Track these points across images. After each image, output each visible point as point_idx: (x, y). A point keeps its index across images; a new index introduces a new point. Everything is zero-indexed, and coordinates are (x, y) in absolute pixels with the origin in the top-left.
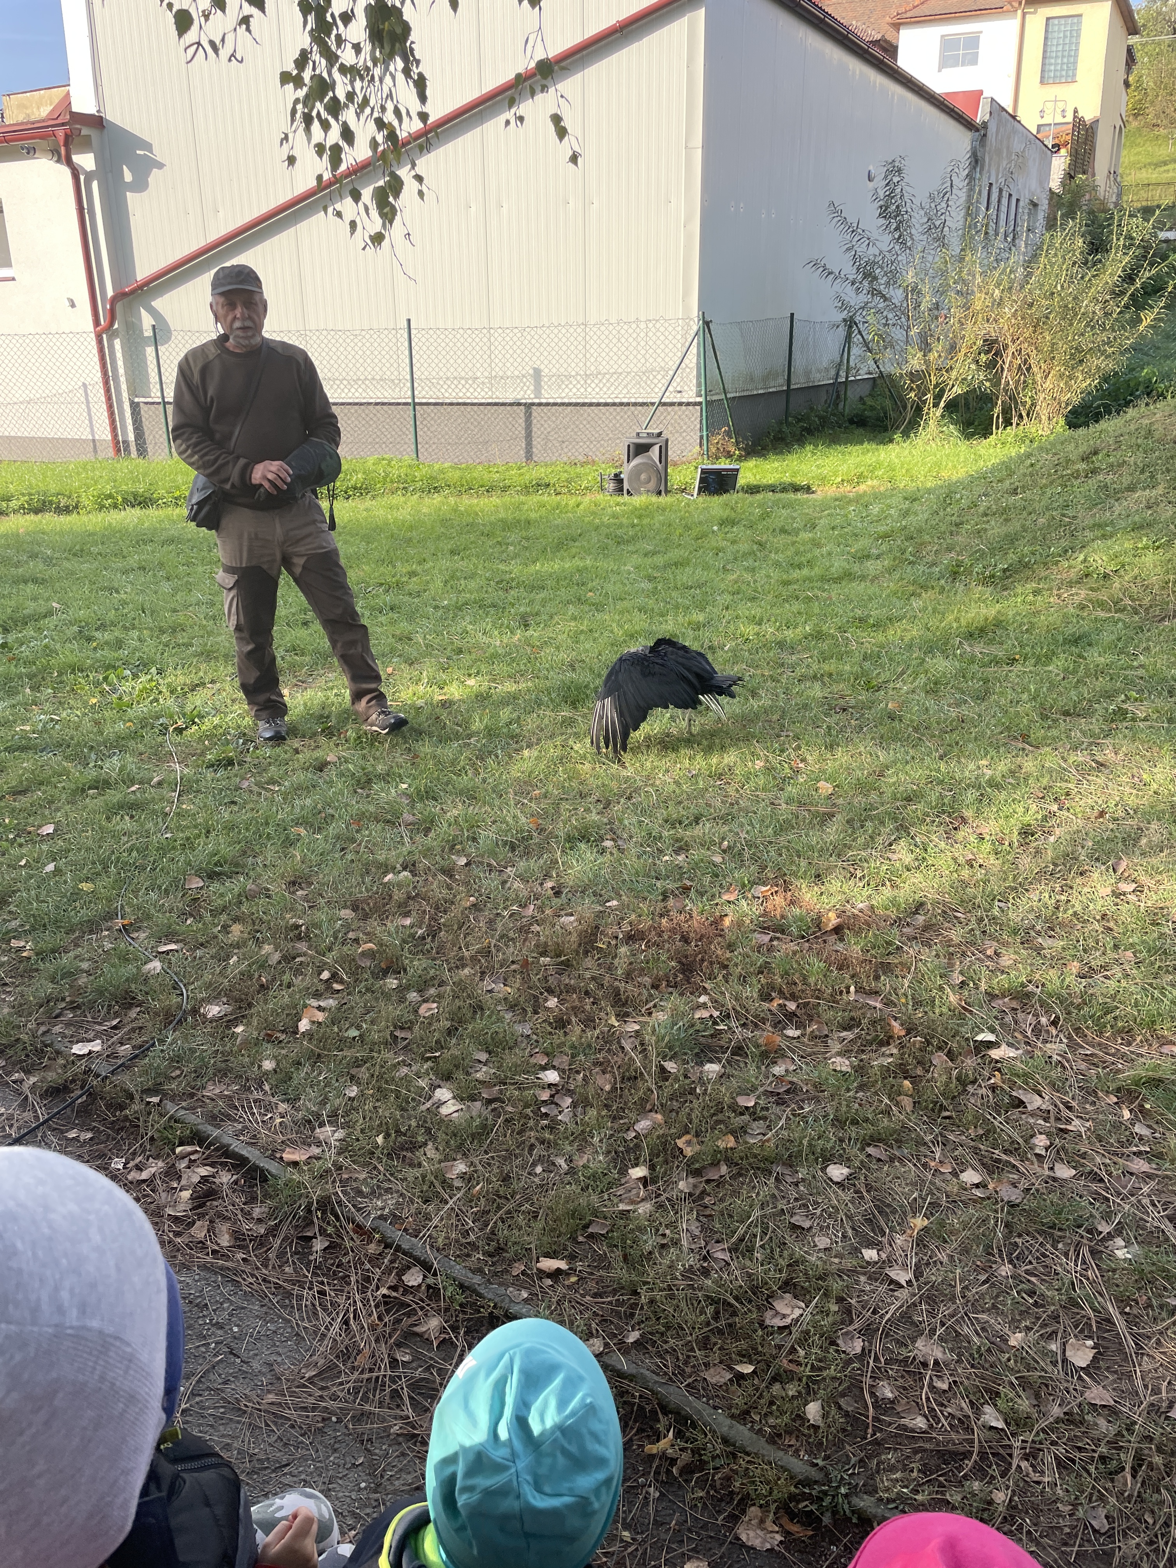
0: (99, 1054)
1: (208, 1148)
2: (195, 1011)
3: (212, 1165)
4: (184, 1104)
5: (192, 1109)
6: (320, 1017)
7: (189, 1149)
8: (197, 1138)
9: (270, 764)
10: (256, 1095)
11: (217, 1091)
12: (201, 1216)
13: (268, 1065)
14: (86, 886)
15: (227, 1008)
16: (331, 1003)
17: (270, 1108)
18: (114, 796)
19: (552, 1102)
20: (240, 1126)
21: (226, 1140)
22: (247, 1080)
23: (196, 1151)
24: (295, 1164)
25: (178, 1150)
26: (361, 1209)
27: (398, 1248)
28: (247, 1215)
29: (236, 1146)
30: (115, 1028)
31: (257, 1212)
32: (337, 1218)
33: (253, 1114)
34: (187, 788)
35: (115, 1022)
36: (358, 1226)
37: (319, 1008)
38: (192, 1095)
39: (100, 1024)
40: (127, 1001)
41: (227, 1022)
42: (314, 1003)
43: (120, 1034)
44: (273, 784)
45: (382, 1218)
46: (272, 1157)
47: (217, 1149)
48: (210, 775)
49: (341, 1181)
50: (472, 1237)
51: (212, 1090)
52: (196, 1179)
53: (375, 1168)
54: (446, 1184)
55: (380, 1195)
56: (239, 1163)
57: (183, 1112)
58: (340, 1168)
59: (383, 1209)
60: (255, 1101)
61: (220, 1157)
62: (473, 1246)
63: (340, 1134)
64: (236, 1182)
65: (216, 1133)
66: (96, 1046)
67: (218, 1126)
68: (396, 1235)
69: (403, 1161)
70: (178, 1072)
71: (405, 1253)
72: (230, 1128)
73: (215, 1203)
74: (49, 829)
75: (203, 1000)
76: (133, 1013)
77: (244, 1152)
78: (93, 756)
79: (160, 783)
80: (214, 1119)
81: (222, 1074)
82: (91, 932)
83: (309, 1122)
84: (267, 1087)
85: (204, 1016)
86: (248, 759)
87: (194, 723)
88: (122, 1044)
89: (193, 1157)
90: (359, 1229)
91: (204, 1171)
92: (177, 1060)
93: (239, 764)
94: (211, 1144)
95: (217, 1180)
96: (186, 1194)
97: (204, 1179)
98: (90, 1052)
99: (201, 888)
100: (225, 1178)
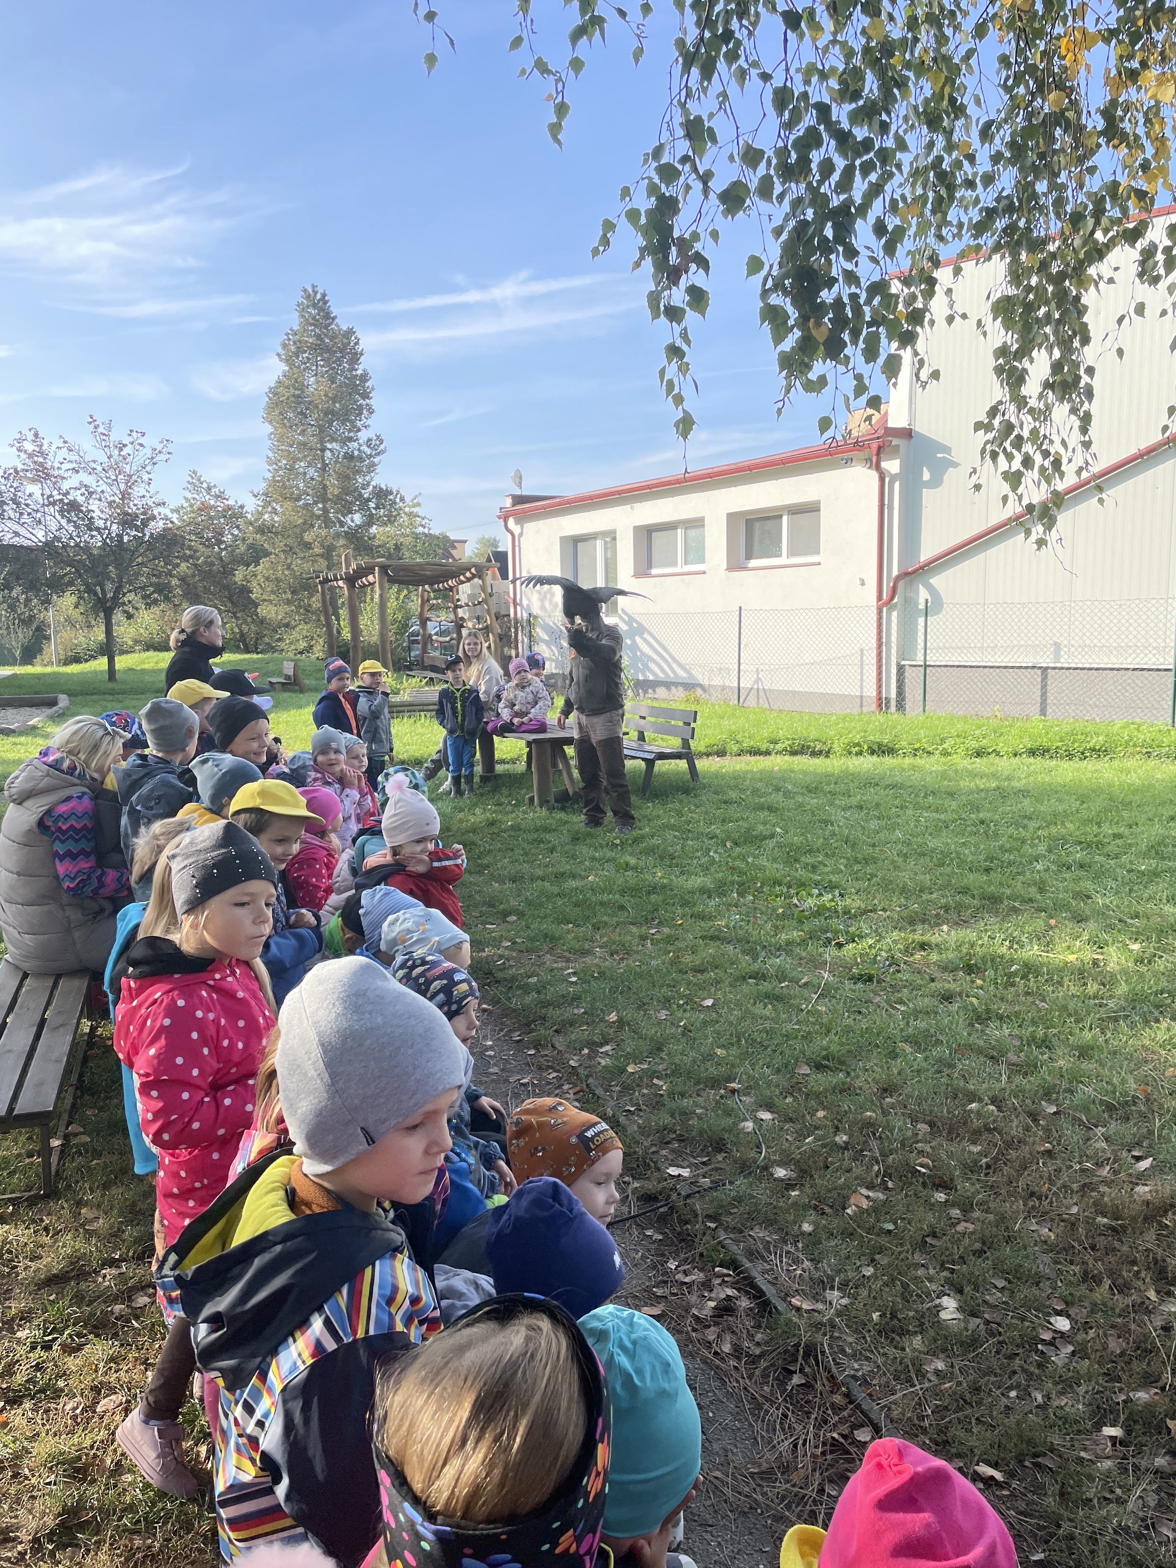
0: (685, 1179)
1: (738, 1275)
2: (765, 1168)
3: (739, 1290)
4: (732, 1236)
5: (736, 1241)
6: (865, 1204)
7: (725, 1271)
8: (733, 1264)
9: (905, 987)
10: (789, 1248)
11: (761, 1235)
12: (716, 1324)
13: (807, 1227)
14: (719, 1051)
15: (793, 1175)
16: (881, 1196)
17: (797, 1261)
18: (766, 986)
19: (1051, 1343)
20: (768, 1267)
21: (754, 1273)
22: (787, 1234)
23: (730, 1275)
24: (798, 1309)
25: (717, 1269)
26: (838, 1364)
27: (858, 1407)
28: (751, 1337)
29: (760, 1281)
30: (704, 1163)
31: (759, 1337)
32: (817, 1364)
33: (781, 1262)
34: (827, 993)
35: (705, 1159)
36: (832, 1376)
37: (868, 1197)
38: (741, 1232)
39: (695, 1158)
40: (719, 1146)
41: (789, 1185)
42: (864, 1191)
43: (706, 1169)
44: (900, 1004)
45: (853, 1377)
46: (784, 1300)
47: (744, 1278)
48: (849, 986)
49: (831, 1337)
50: (926, 1423)
51: (759, 1233)
52: (723, 1296)
53: (864, 1338)
54: (921, 1375)
55: (860, 1360)
56: (757, 1294)
57: (729, 1241)
58: (834, 1327)
59: (857, 1370)
60: (788, 1252)
61: (746, 1285)
62: (924, 1431)
63: (844, 1301)
64: (751, 1309)
65: (748, 1265)
66: (686, 1173)
67: (751, 1261)
68: (860, 1395)
69: (891, 1342)
70: (736, 1210)
71: (862, 1412)
72: (762, 1266)
73: (730, 1318)
74: (709, 1002)
75: (775, 1161)
76: (720, 1157)
77: (764, 1288)
78: (763, 954)
79: (806, 984)
80: (751, 1254)
81: (769, 1223)
82: (712, 1088)
83: (823, 1282)
84: (800, 1245)
85: (772, 1174)
86: (888, 979)
87: (854, 941)
88: (704, 1177)
89: (726, 1279)
90: (832, 1378)
91: (730, 1292)
92: (739, 1199)
93: (878, 982)
94: (741, 1272)
95: (738, 1303)
96: (712, 1304)
97: (729, 1298)
98: (679, 1175)
99: (807, 1075)
100: (744, 1303)
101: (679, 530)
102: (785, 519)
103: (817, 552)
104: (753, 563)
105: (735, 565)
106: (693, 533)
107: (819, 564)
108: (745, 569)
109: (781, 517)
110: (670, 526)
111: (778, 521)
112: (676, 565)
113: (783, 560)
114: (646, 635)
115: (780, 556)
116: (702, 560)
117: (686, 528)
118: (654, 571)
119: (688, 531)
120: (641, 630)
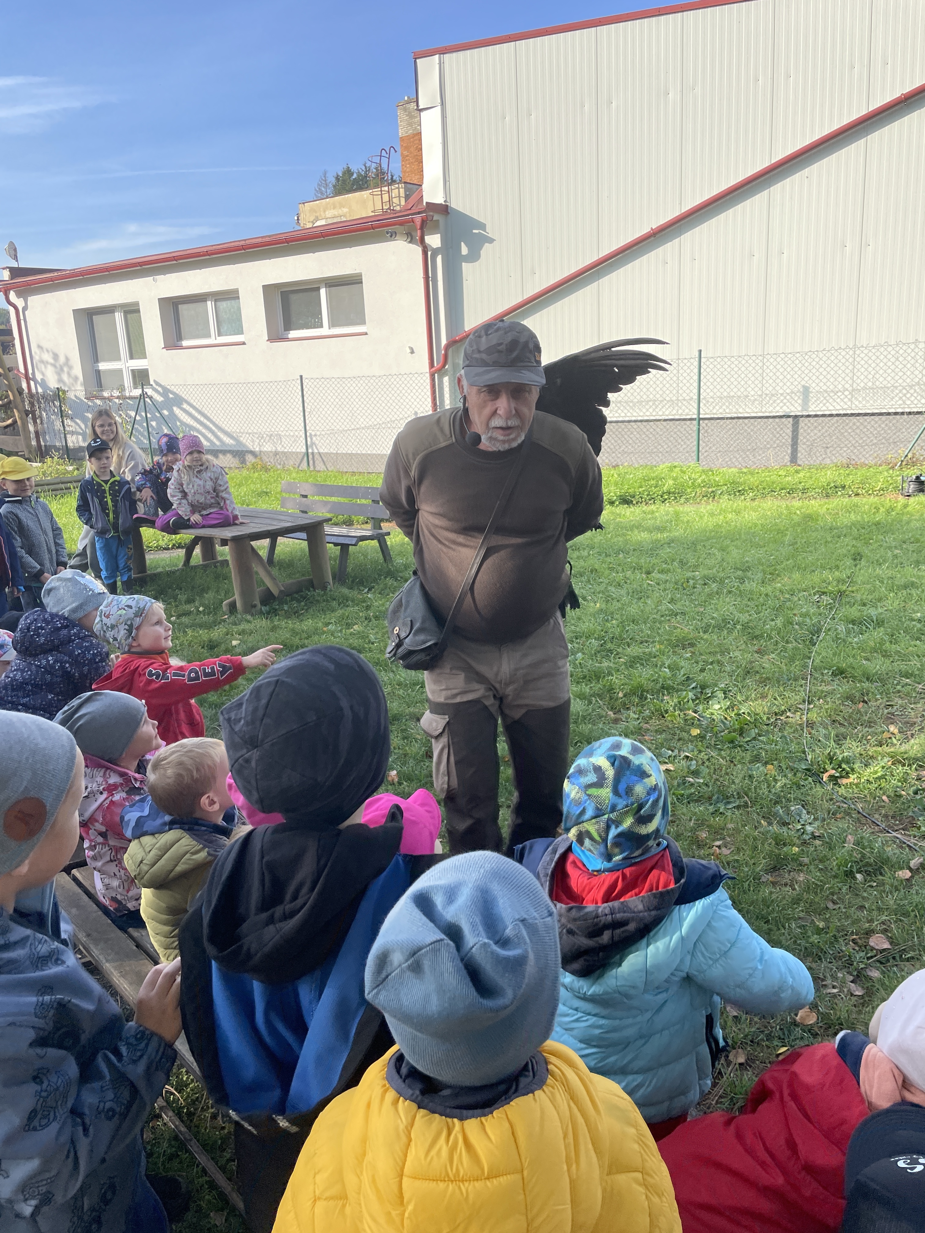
101: (209, 303)
102: (323, 291)
103: (363, 322)
104: (293, 334)
105: (276, 336)
106: (223, 305)
107: (366, 334)
108: (287, 339)
109: (318, 289)
110: (199, 299)
111: (314, 293)
112: (209, 336)
113: (325, 330)
114: (185, 406)
115: (321, 326)
116: (240, 332)
117: (216, 301)
118: (185, 343)
119: (219, 303)
120: (179, 401)
